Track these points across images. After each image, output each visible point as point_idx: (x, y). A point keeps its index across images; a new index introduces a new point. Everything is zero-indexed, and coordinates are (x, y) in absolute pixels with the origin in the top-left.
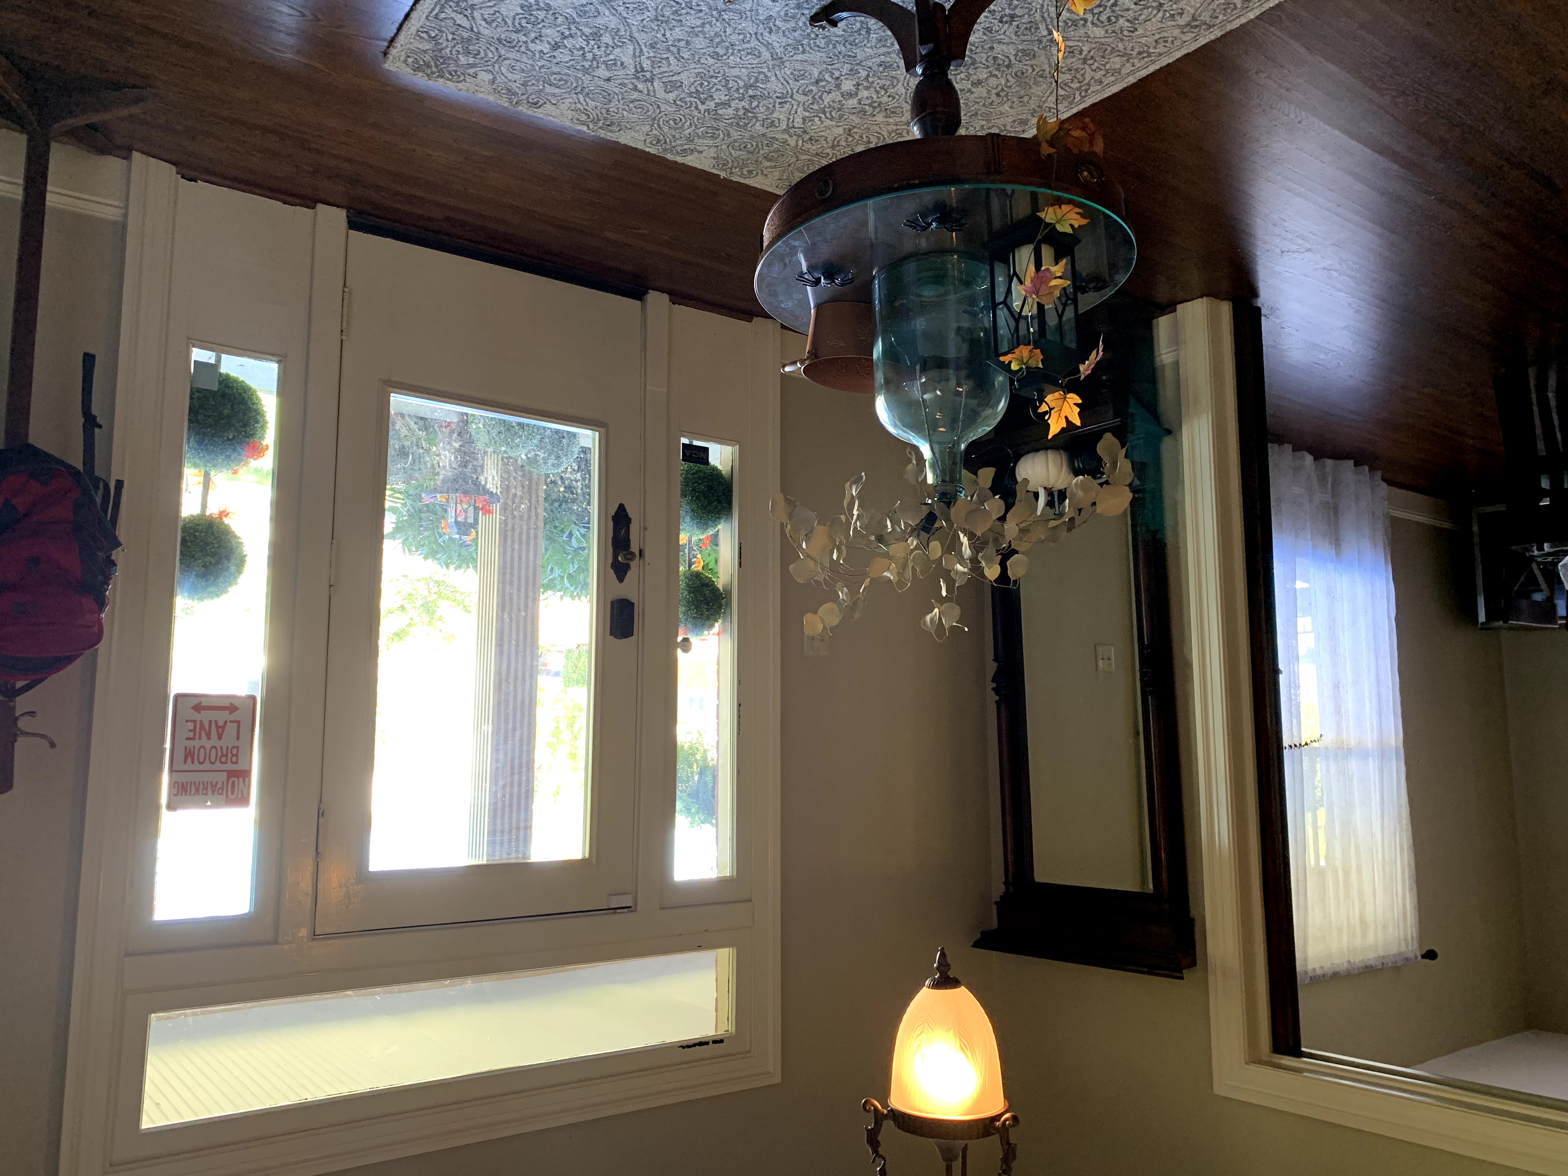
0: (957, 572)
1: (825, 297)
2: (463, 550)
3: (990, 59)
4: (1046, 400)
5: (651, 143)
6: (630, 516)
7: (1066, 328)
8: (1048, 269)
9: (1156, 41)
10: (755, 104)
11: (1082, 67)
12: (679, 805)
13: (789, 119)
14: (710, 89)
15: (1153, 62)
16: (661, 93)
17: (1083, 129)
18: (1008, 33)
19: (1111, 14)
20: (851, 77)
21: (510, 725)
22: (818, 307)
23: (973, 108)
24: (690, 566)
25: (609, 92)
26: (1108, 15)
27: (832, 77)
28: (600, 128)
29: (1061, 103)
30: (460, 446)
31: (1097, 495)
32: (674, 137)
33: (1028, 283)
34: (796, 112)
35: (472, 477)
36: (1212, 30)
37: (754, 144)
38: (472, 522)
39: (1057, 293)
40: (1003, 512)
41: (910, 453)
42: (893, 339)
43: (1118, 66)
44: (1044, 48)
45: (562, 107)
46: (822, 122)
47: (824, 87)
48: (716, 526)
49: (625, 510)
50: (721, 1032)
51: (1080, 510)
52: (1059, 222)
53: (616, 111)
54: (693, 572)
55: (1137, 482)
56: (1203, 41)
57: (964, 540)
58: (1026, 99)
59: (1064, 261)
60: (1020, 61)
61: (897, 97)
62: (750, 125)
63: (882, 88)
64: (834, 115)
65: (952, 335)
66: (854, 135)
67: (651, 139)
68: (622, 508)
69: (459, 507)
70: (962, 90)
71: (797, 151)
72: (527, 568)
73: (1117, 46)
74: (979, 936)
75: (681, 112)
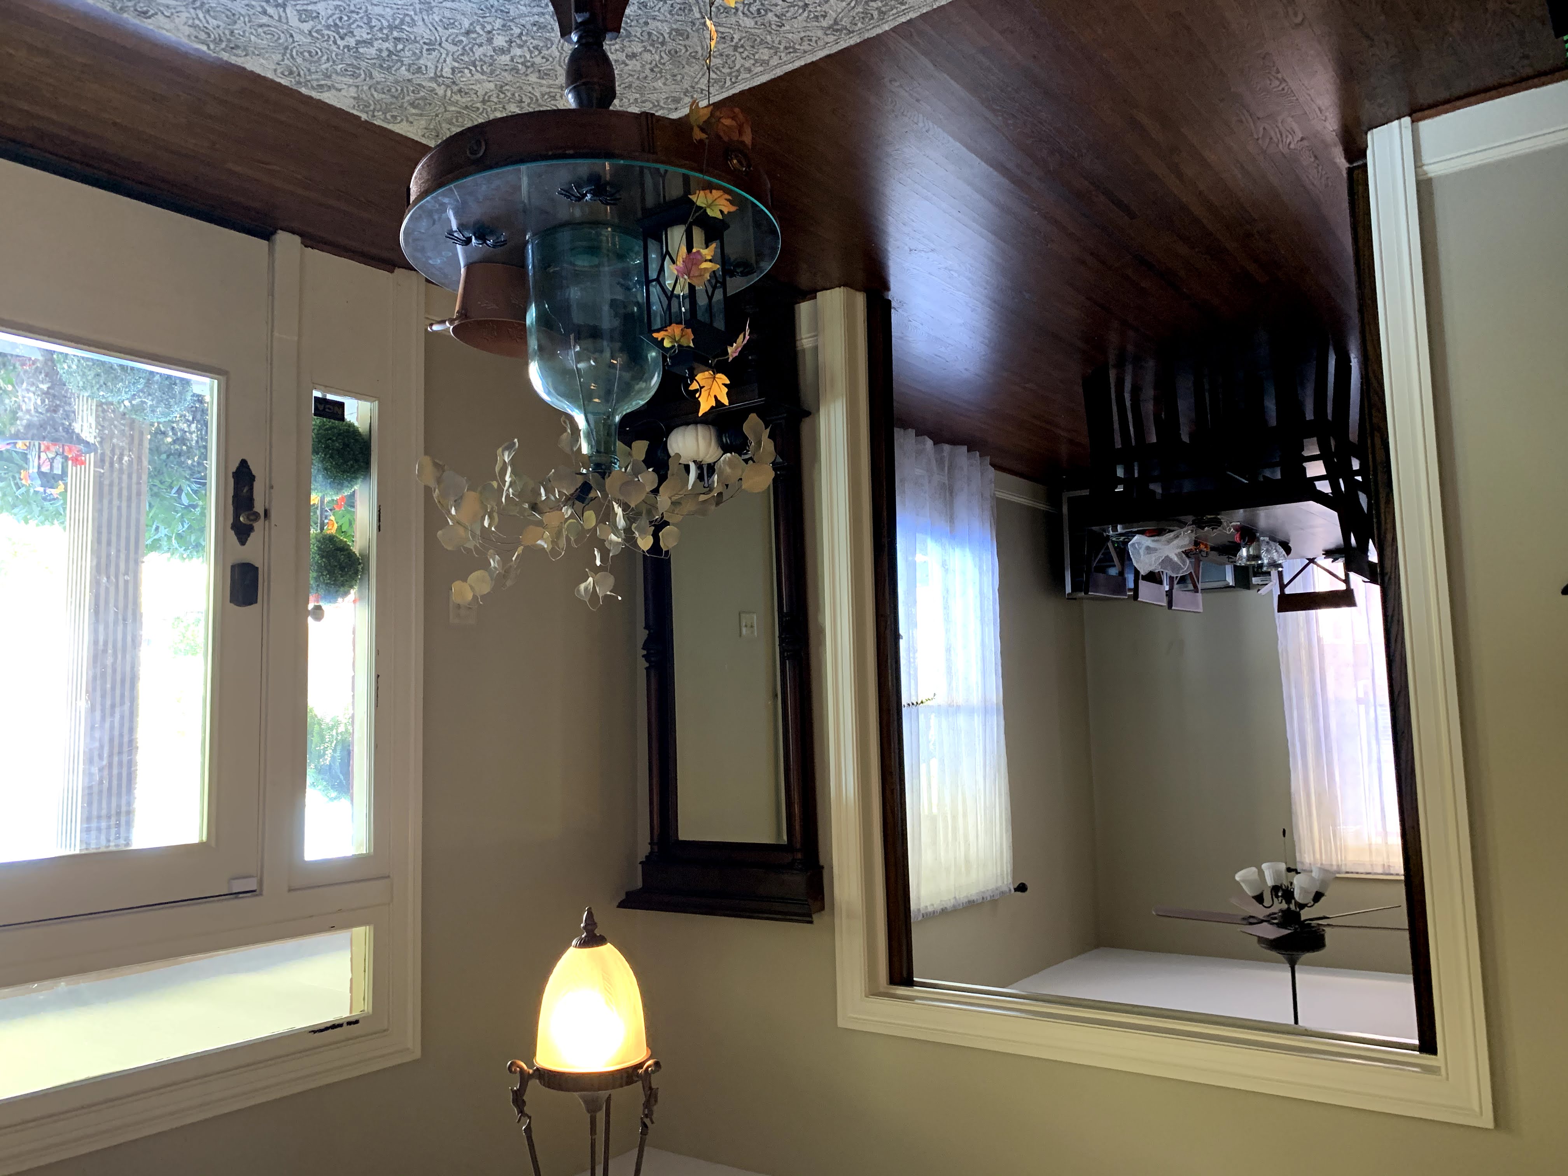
0: (611, 542)
1: (476, 257)
2: (47, 504)
3: (645, 34)
4: (696, 378)
5: (282, 73)
6: (254, 473)
7: (715, 309)
8: (698, 252)
9: (801, 39)
10: (400, 47)
11: (732, 53)
12: (309, 780)
13: (437, 67)
14: (350, 25)
15: (799, 58)
16: (294, 21)
17: (733, 118)
18: (662, 10)
19: (760, 7)
20: (504, 33)
21: (108, 703)
22: (469, 267)
23: (627, 80)
24: (322, 529)
25: (233, 12)
26: (758, 7)
27: (483, 30)
28: (223, 50)
29: (713, 86)
30: (48, 388)
31: (743, 472)
32: (309, 70)
33: (680, 263)
34: (445, 61)
35: (63, 424)
36: (851, 35)
37: (399, 88)
38: (60, 473)
39: (707, 276)
40: (656, 485)
41: (565, 422)
42: (547, 306)
43: (766, 58)
44: (698, 30)
45: (177, 20)
46: (472, 75)
47: (475, 39)
48: (352, 486)
49: (248, 468)
50: (356, 1013)
51: (727, 486)
52: (709, 206)
53: (242, 33)
54: (325, 535)
55: (779, 460)
56: (843, 45)
57: (619, 510)
58: (679, 78)
59: (713, 246)
60: (673, 40)
61: (551, 59)
62: (394, 69)
63: (536, 48)
64: (485, 70)
65: (606, 308)
66: (506, 92)
67: (282, 70)
68: (244, 463)
69: (43, 455)
70: (616, 61)
71: (445, 102)
72: (128, 527)
73: (766, 38)
74: (623, 897)
75: (318, 45)
